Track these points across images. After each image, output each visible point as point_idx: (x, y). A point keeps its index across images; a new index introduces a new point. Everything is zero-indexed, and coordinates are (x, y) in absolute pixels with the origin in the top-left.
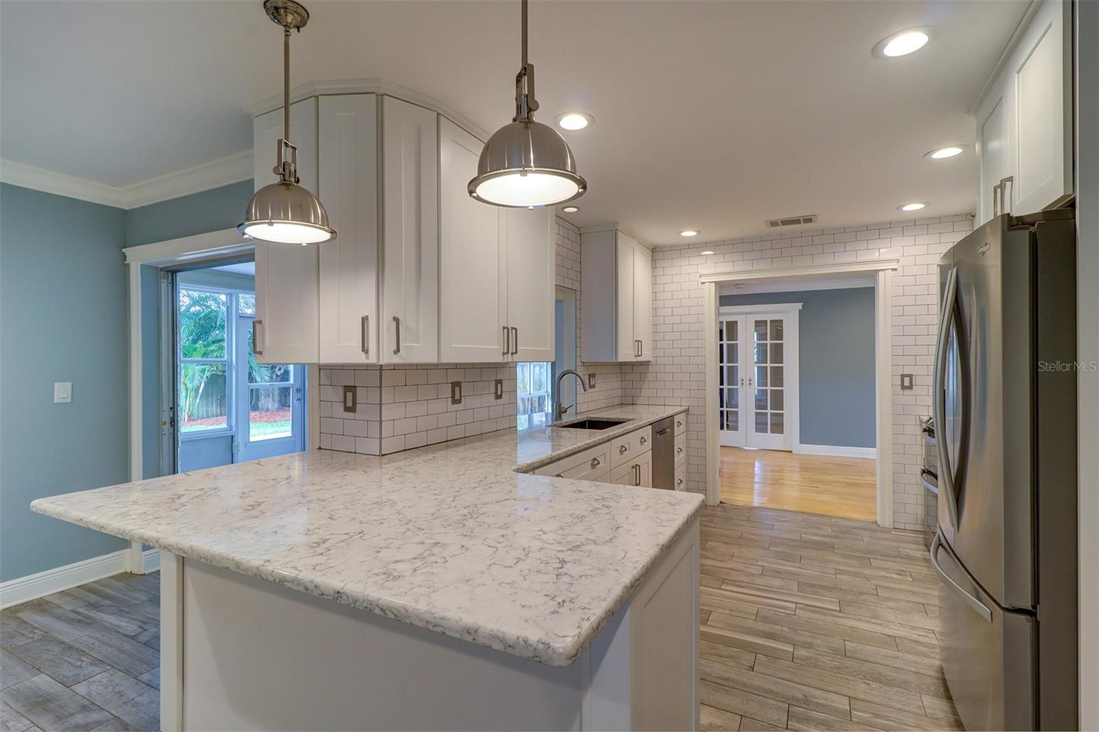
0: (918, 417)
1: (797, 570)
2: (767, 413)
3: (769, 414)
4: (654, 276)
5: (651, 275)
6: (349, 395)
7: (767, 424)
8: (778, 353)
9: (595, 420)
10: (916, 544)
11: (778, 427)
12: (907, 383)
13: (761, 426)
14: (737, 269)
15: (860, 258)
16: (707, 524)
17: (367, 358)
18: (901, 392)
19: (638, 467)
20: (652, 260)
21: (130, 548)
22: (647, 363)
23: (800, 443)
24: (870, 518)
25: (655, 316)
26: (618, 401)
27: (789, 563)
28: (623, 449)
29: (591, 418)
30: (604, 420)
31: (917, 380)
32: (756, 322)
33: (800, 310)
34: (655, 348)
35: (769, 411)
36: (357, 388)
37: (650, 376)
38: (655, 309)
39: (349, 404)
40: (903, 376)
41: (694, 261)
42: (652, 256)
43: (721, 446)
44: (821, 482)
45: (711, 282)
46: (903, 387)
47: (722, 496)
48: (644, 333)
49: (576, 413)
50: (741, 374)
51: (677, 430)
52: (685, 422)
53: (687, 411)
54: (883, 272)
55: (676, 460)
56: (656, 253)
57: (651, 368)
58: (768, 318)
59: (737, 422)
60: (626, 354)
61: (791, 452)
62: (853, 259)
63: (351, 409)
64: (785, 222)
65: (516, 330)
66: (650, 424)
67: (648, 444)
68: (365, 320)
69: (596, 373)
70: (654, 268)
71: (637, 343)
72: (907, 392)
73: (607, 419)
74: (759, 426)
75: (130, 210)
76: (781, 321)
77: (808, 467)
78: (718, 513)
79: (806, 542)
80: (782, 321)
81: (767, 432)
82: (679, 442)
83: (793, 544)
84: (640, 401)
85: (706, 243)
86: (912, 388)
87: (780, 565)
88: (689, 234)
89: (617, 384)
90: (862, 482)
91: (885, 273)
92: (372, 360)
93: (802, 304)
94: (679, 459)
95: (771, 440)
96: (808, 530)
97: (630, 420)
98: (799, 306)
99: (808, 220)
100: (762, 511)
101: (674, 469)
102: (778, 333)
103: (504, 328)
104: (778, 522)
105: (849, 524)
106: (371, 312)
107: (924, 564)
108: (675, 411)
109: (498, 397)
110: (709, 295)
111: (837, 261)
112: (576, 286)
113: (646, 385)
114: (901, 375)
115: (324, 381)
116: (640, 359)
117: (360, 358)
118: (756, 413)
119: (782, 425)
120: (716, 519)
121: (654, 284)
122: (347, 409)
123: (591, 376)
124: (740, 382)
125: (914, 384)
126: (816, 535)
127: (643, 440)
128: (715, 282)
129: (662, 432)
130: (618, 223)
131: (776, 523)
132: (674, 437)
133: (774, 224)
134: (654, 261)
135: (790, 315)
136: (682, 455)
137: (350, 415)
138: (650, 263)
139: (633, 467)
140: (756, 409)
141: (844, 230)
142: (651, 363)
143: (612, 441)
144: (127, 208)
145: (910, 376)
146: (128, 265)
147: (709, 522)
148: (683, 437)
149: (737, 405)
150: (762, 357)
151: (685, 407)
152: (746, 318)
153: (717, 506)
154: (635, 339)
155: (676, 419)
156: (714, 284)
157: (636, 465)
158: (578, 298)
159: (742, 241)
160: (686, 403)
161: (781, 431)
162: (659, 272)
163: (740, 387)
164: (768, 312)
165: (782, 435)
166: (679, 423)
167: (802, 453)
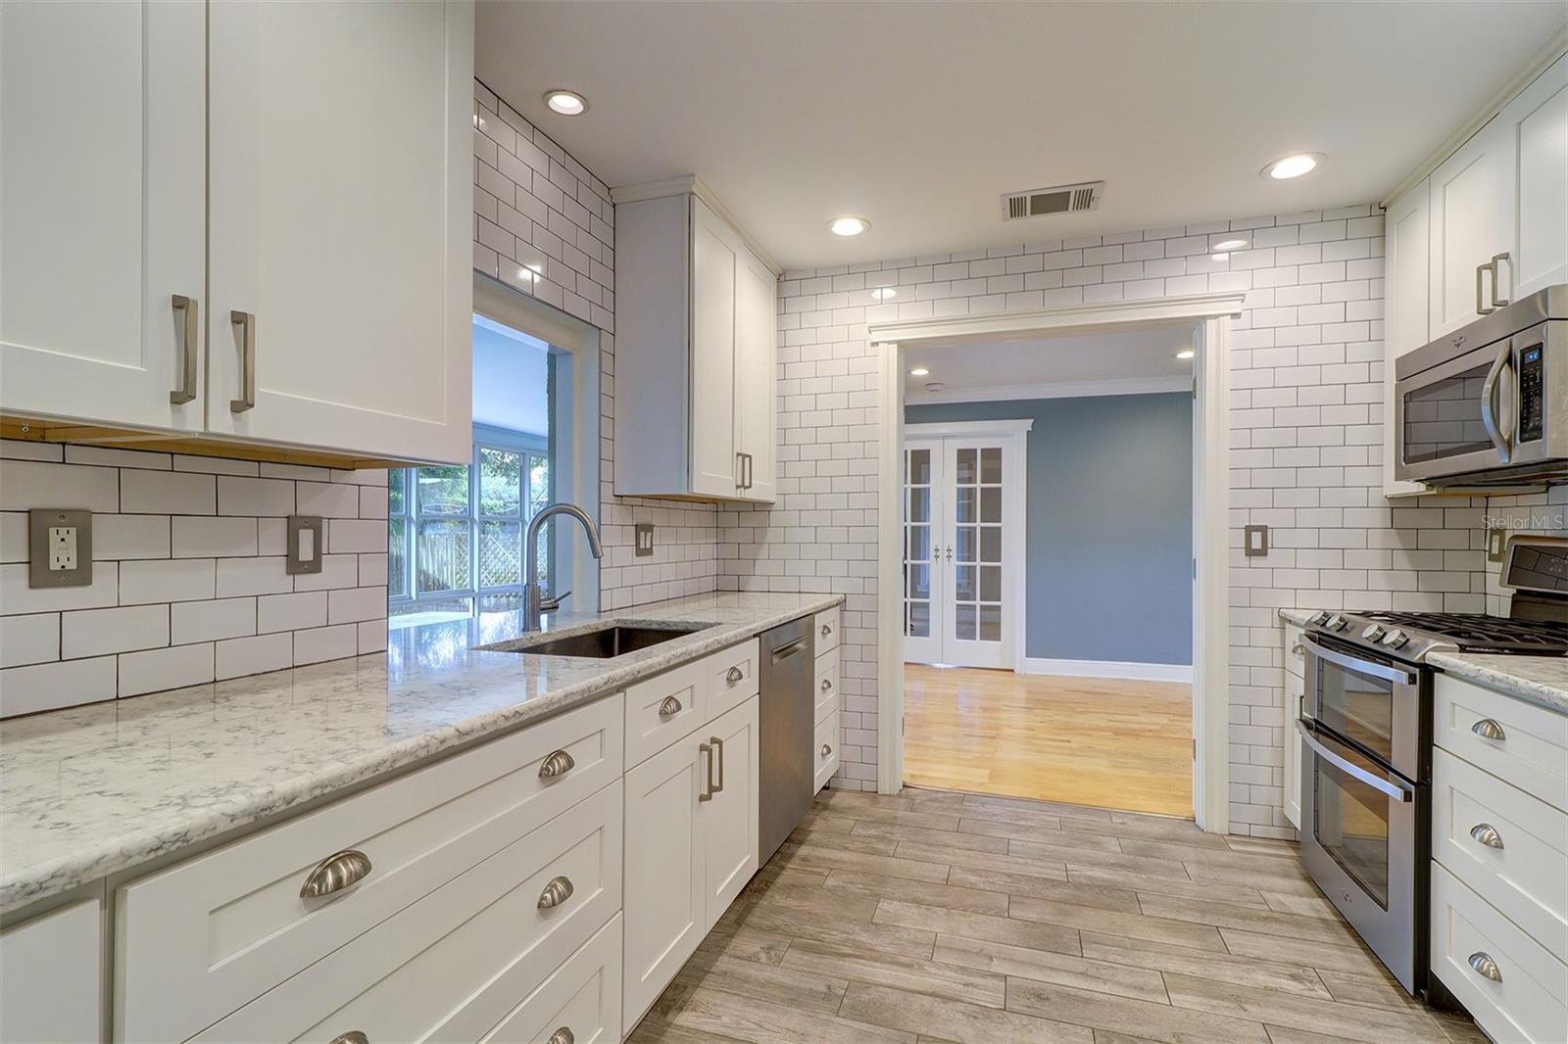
0: (1276, 610)
1: (1081, 983)
2: (975, 606)
3: (978, 609)
4: (781, 331)
5: (774, 328)
7: (975, 624)
8: (993, 504)
9: (635, 626)
10: (1286, 876)
11: (992, 630)
12: (1256, 544)
13: (965, 630)
14: (939, 314)
16: (880, 846)
18: (1243, 559)
19: (715, 747)
20: (778, 298)
22: (762, 507)
23: (1027, 656)
24: (1180, 810)
25: (783, 411)
26: (709, 584)
27: (1057, 960)
28: (669, 708)
29: (624, 622)
30: (655, 627)
31: (1276, 538)
32: (959, 451)
33: (1028, 432)
34: (782, 477)
35: (978, 603)
37: (772, 535)
38: (783, 396)
40: (1249, 530)
41: (859, 300)
42: (779, 290)
43: (906, 663)
44: (1069, 729)
45: (889, 342)
46: (1250, 552)
47: (906, 772)
48: (759, 439)
49: (599, 612)
50: (934, 541)
51: (820, 644)
52: (838, 624)
53: (841, 604)
54: (1214, 321)
55: (816, 708)
56: (785, 281)
57: (775, 520)
58: (979, 445)
59: (928, 621)
60: (713, 478)
61: (1012, 671)
66: (755, 636)
67: (750, 683)
69: (654, 523)
70: (781, 313)
71: (740, 458)
72: (1256, 561)
73: (659, 623)
74: (964, 627)
76: (999, 450)
77: (1042, 699)
78: (900, 814)
79: (1078, 886)
81: (975, 639)
82: (825, 666)
83: (1056, 893)
84: (754, 583)
86: (1266, 555)
87: (1041, 967)
88: (848, 227)
89: (708, 551)
90: (1137, 727)
91: (1219, 323)
93: (1033, 421)
94: (825, 704)
95: (982, 652)
96: (1077, 850)
97: (711, 625)
98: (1027, 424)
99: (1086, 199)
100: (983, 804)
101: (813, 728)
102: (993, 474)
104: (1017, 832)
105: (1144, 827)
107: (1326, 939)
108: (817, 604)
110: (887, 369)
111: (1130, 297)
112: (601, 319)
113: (764, 553)
114: (1247, 528)
116: (750, 495)
118: (957, 605)
119: (998, 624)
120: (896, 829)
121: (782, 346)
123: (642, 528)
124: (932, 553)
125: (1269, 546)
126: (1093, 864)
127: (734, 676)
128: (898, 342)
129: (785, 651)
130: (693, 175)
131: (1014, 836)
132: (813, 659)
133: (1016, 207)
134: (781, 299)
135: (1012, 439)
136: (832, 694)
138: (773, 300)
139: (703, 748)
140: (957, 599)
141: (1143, 236)
142: (774, 507)
143: (628, 690)
145: (1263, 530)
147: (881, 839)
148: (834, 655)
149: (928, 593)
150: (966, 512)
151: (838, 596)
152: (945, 442)
153: (899, 796)
154: (737, 450)
155: (820, 621)
156: (894, 350)
157: (714, 741)
158: (608, 348)
159: (949, 259)
160: (840, 588)
161: (996, 636)
162: (792, 321)
163: (931, 562)
164: (979, 435)
165: (999, 642)
166: (826, 629)
167: (1029, 672)
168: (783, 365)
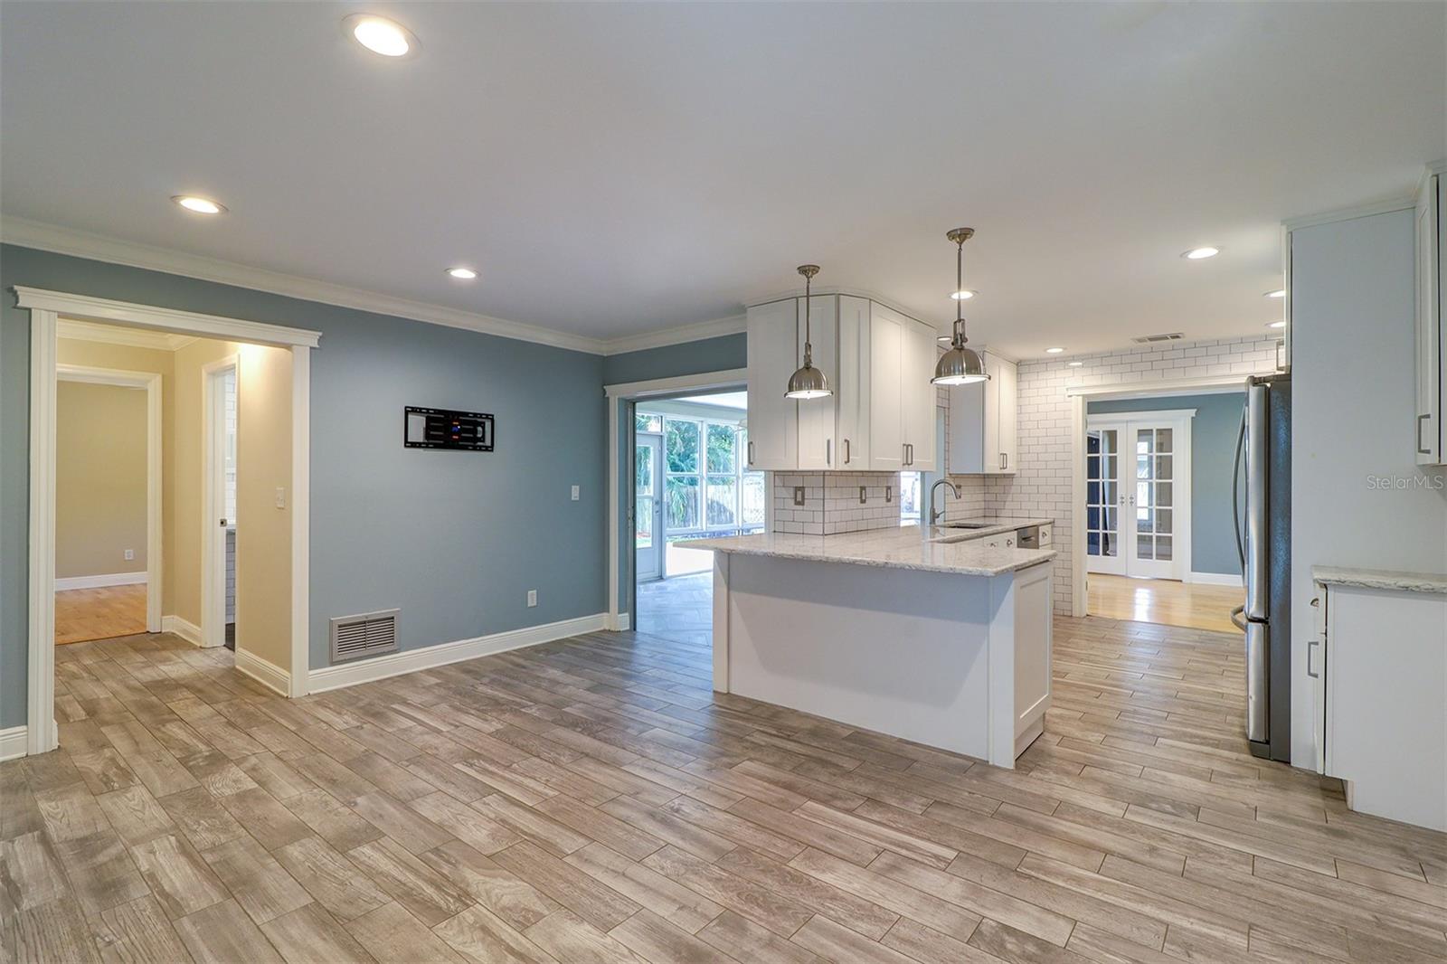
1: (1153, 658)
2: (1151, 536)
3: (1154, 538)
4: (1019, 390)
5: (1016, 389)
6: (799, 493)
7: (1152, 549)
8: (1166, 467)
9: (963, 525)
11: (1166, 555)
13: (1145, 554)
14: (1104, 382)
15: (1234, 371)
17: (829, 466)
20: (1018, 374)
21: (608, 612)
22: (1011, 476)
23: (1192, 571)
25: (1019, 429)
26: (981, 513)
29: (959, 523)
32: (1139, 431)
33: (1192, 418)
34: (1019, 461)
35: (1154, 534)
36: (806, 489)
37: (1014, 489)
38: (1020, 422)
39: (799, 499)
41: (1060, 374)
42: (1018, 370)
43: (1089, 573)
44: (1205, 606)
45: (1078, 395)
47: (1090, 609)
48: (1010, 449)
49: (945, 521)
50: (1122, 492)
51: (1042, 541)
52: (1051, 535)
53: (1052, 523)
56: (1021, 367)
57: (1015, 481)
58: (1155, 426)
59: (1115, 547)
60: (992, 467)
61: (1181, 581)
62: (1227, 372)
63: (801, 503)
64: (1151, 339)
65: (912, 446)
66: (1015, 530)
68: (829, 442)
69: (962, 484)
70: (1019, 381)
71: (1002, 456)
73: (974, 524)
74: (1143, 550)
75: (607, 357)
78: (1084, 622)
79: (1168, 643)
80: (1171, 429)
81: (1151, 559)
83: (1155, 644)
84: (1004, 513)
85: (1073, 357)
88: (1055, 351)
89: (981, 497)
92: (832, 468)
93: (1195, 410)
95: (1156, 567)
96: (1174, 637)
97: (995, 526)
98: (1192, 412)
99: (1175, 337)
102: (1166, 445)
103: (904, 445)
106: (832, 438)
108: (1039, 522)
109: (889, 500)
110: (1078, 407)
112: (945, 404)
113: (1010, 498)
115: (778, 482)
116: (1005, 471)
117: (825, 467)
118: (1138, 535)
119: (1171, 550)
121: (1019, 397)
122: (797, 503)
123: (959, 487)
124: (1119, 500)
127: (1009, 543)
128: (1083, 395)
129: (1027, 539)
130: (985, 345)
133: (1140, 341)
134: (1019, 374)
135: (1180, 423)
137: (800, 507)
138: (1015, 376)
140: (1138, 532)
141: (1216, 344)
142: (1015, 476)
144: (605, 355)
146: (608, 398)
147: (1073, 627)
149: (1117, 527)
151: (1051, 520)
152: (1126, 425)
153: (1084, 619)
154: (1000, 453)
155: (1042, 529)
156: (1081, 397)
158: (947, 414)
160: (1051, 516)
161: (1168, 557)
162: (1025, 385)
163: (1118, 506)
164: (1155, 420)
165: (1169, 562)
166: (1044, 534)
167: (1194, 582)
168: (1020, 406)
